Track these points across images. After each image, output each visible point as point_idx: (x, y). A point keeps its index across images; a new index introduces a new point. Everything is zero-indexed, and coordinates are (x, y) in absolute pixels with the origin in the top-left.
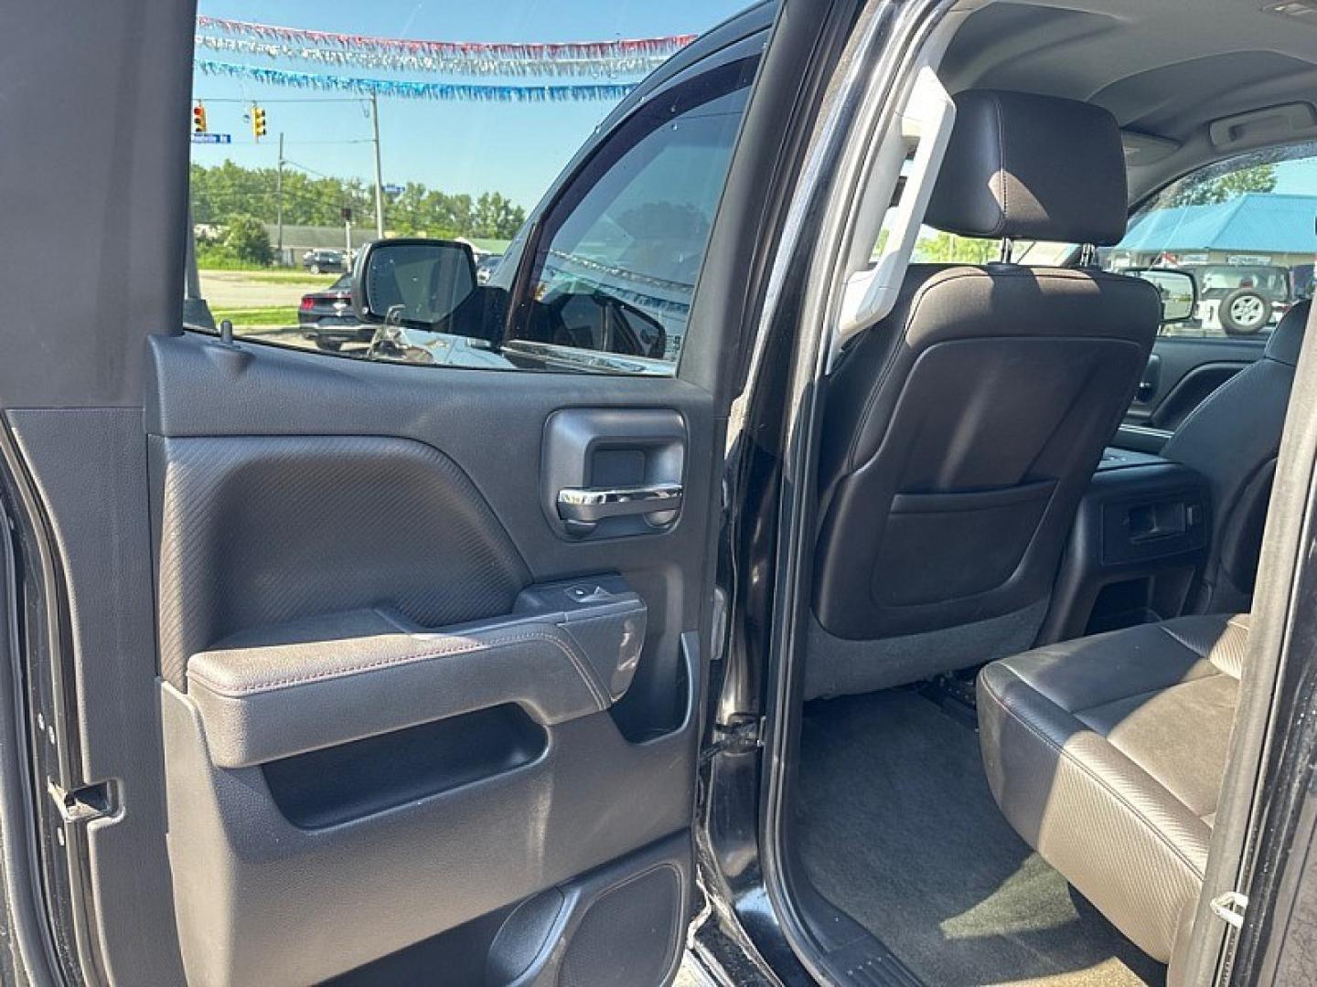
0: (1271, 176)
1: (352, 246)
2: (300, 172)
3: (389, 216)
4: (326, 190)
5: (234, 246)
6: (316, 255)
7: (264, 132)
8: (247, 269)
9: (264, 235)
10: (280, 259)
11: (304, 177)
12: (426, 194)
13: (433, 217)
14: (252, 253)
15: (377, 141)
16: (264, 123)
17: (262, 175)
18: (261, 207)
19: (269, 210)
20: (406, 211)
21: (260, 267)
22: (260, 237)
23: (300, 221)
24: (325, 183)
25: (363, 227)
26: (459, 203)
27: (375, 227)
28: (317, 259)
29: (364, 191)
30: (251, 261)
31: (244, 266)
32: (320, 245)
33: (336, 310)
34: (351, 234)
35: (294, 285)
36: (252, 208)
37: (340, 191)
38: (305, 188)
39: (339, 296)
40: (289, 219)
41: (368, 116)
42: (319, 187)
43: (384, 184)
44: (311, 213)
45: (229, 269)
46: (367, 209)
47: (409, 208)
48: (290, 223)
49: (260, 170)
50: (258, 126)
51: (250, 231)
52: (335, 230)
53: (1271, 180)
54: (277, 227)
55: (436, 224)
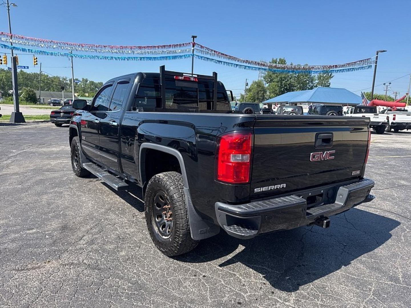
0: (329, 82)
1: (64, 98)
2: (46, 74)
3: (76, 88)
4: (55, 80)
5: (24, 97)
6: (52, 100)
7: (37, 64)
8: (29, 104)
9: (35, 94)
10: (40, 102)
11: (48, 76)
12: (89, 82)
13: (90, 89)
14: (30, 100)
15: (72, 67)
16: (37, 61)
17: (33, 75)
18: (33, 85)
19: (35, 86)
20: (82, 87)
21: (33, 104)
22: (33, 95)
23: (46, 89)
24: (54, 78)
25: (67, 92)
26: (99, 85)
27: (72, 92)
28: (53, 101)
29: (67, 80)
30: (30, 102)
31: (28, 103)
32: (53, 97)
33: (61, 115)
34: (64, 94)
35: (45, 109)
36: (29, 85)
37: (60, 80)
38: (48, 79)
39: (62, 111)
40: (42, 89)
41: (69, 60)
42: (52, 79)
43: (75, 79)
44: (50, 87)
45: (22, 104)
46: (69, 86)
47: (83, 86)
48: (43, 90)
49: (32, 73)
50: (35, 62)
51: (30, 93)
52: (58, 92)
53: (329, 83)
54: (39, 91)
55: (91, 91)
